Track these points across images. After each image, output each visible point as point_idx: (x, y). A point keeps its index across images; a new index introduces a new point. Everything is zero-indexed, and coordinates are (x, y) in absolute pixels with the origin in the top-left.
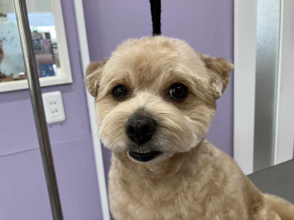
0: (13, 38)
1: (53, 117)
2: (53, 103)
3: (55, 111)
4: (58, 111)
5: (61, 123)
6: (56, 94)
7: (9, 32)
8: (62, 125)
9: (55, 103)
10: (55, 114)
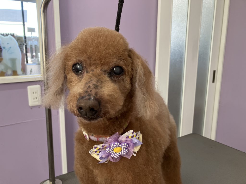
0: (10, 47)
1: (34, 102)
2: (35, 93)
3: (35, 98)
4: (37, 98)
5: (39, 107)
6: (38, 87)
7: (8, 44)
8: (39, 108)
9: (36, 93)
10: (35, 100)
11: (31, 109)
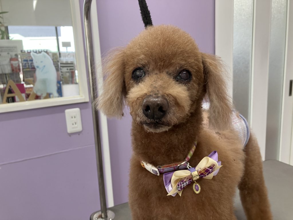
0: (44, 66)
2: (73, 117)
4: (77, 123)
5: (78, 133)
7: (42, 62)
10: (75, 126)
11: (70, 136)
